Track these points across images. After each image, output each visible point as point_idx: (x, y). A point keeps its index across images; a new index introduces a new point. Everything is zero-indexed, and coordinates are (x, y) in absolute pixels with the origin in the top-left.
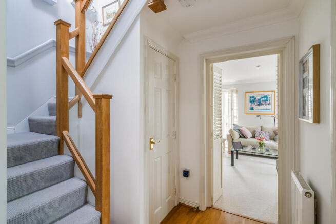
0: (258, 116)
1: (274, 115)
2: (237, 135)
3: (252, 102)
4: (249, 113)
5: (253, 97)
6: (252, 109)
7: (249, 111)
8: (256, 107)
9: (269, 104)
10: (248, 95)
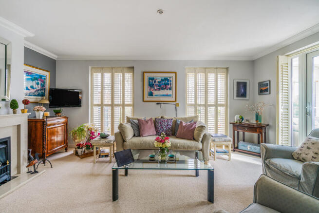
0: (157, 104)
1: (175, 103)
2: (129, 132)
3: (151, 86)
4: (148, 99)
5: (153, 79)
6: (151, 94)
7: (147, 98)
8: (156, 93)
9: (170, 89)
10: (147, 76)
